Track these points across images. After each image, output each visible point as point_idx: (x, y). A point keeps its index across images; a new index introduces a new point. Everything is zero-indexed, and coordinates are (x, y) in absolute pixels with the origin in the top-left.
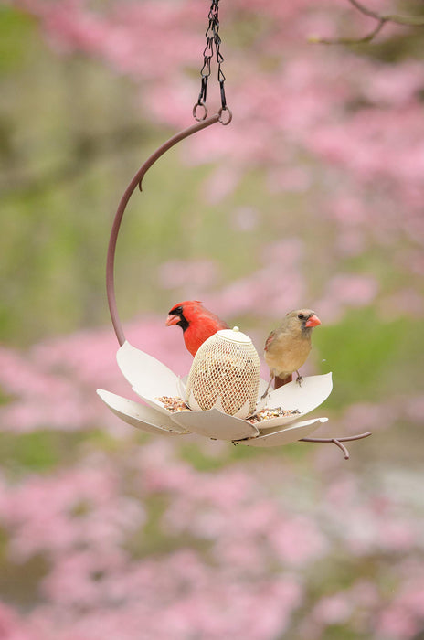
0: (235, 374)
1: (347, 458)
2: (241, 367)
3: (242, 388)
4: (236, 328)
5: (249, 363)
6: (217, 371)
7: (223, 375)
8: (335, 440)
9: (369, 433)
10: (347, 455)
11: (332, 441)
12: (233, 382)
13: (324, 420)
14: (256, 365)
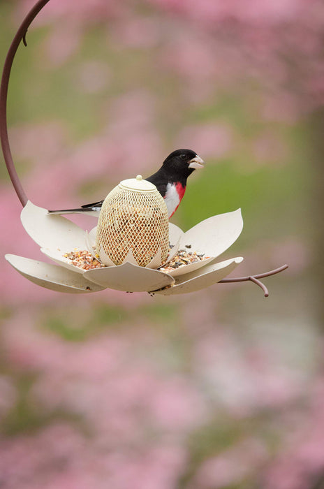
0: (144, 223)
1: (266, 296)
2: (149, 215)
3: (153, 237)
4: (139, 176)
5: (156, 210)
6: (125, 222)
7: (132, 226)
8: (252, 277)
9: (285, 266)
10: (267, 292)
11: (250, 279)
12: (142, 232)
13: (239, 260)
14: (163, 212)
